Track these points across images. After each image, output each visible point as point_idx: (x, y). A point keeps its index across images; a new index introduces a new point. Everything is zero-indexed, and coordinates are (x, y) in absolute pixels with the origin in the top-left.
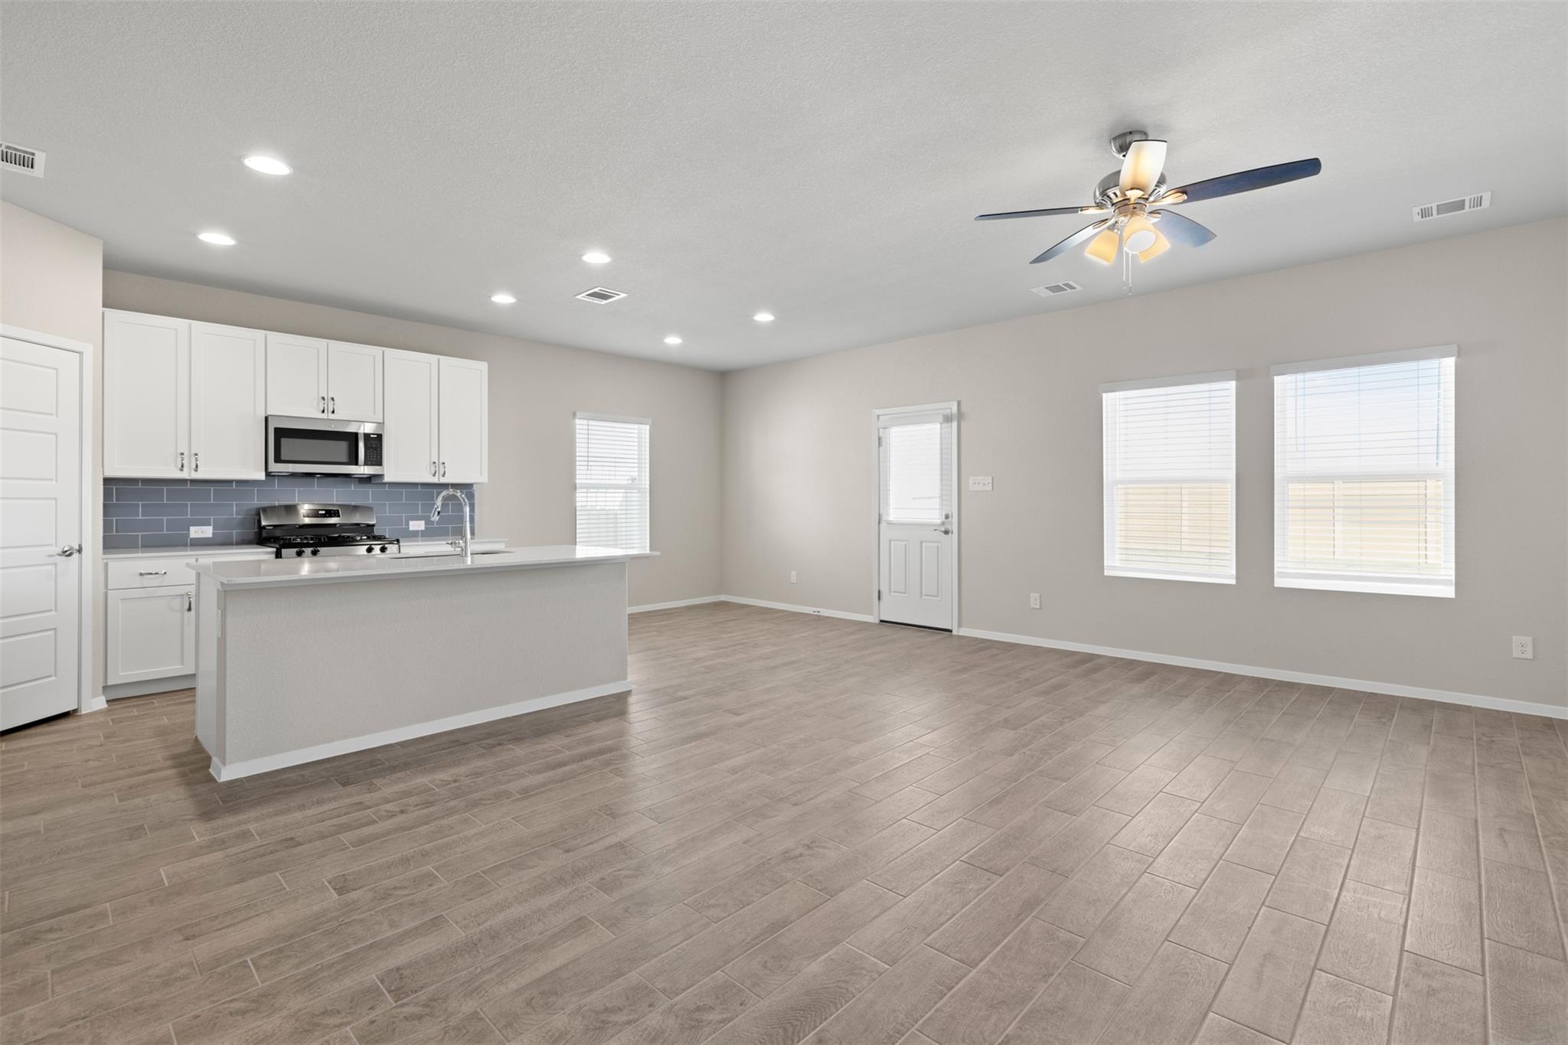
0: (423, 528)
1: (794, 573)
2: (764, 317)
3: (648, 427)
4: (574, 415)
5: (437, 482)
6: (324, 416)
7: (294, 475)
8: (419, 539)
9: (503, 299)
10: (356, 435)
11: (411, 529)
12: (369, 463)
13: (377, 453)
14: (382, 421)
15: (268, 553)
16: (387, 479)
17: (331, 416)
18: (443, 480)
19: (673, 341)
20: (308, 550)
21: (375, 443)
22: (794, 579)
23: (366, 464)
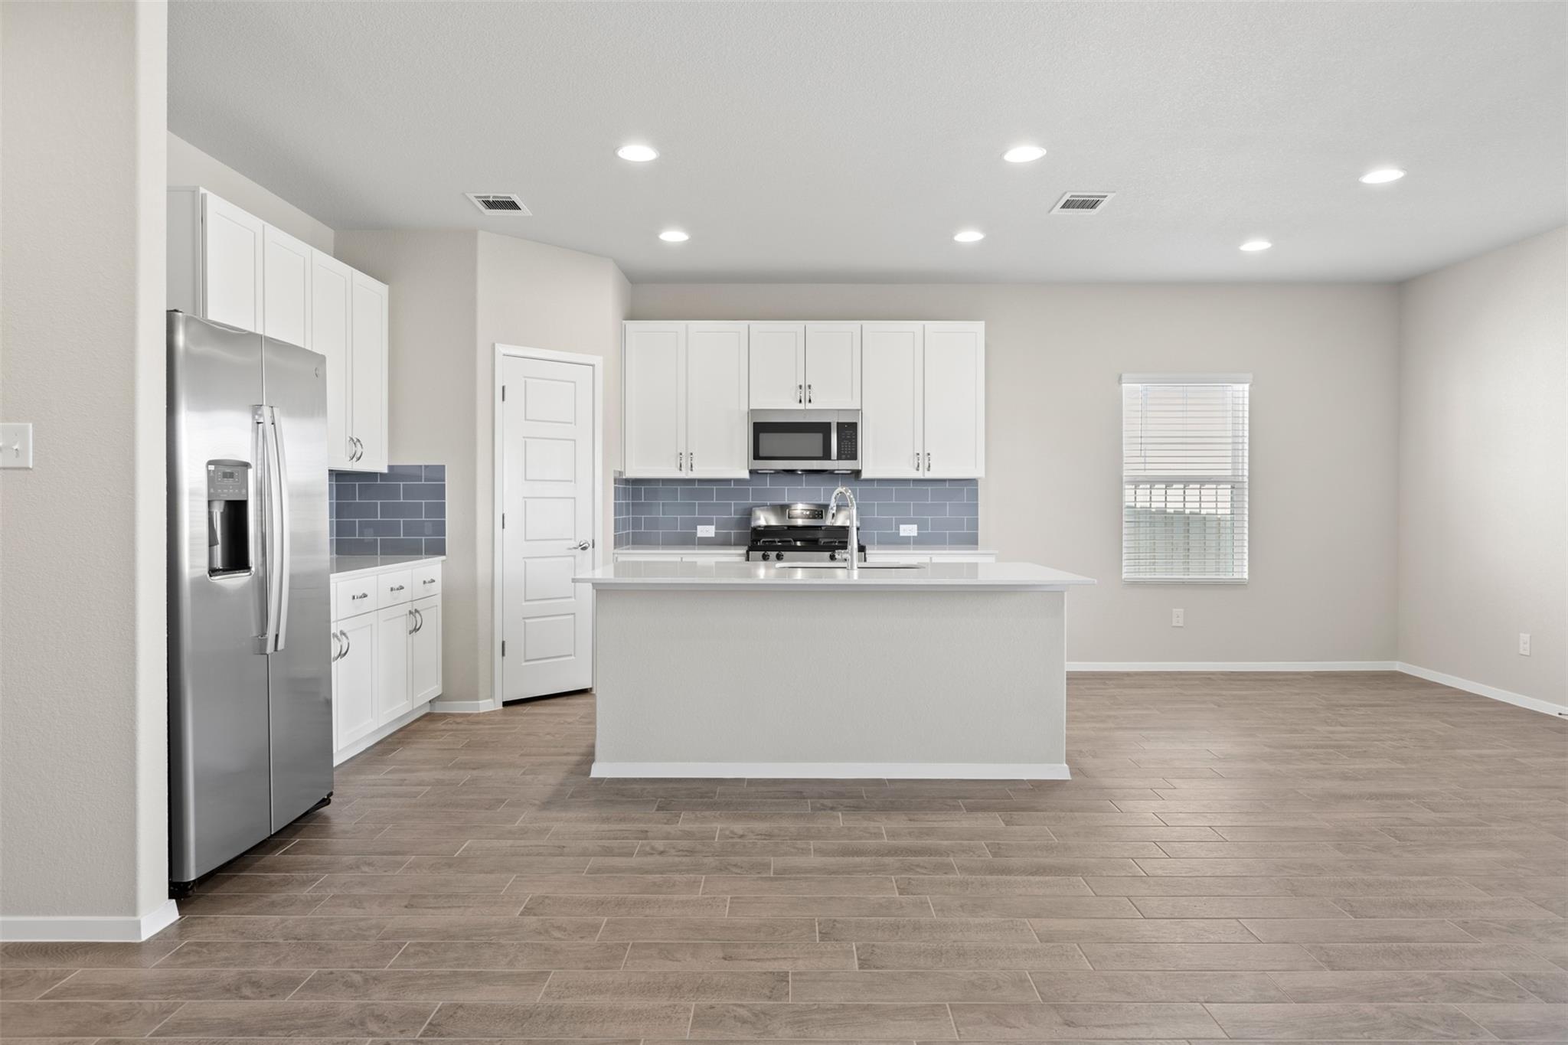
0: (916, 535)
1: (1525, 637)
2: (1383, 175)
3: (1247, 387)
4: (1120, 380)
5: (922, 477)
6: (801, 406)
7: (778, 472)
8: (912, 546)
9: (969, 236)
10: (829, 425)
11: (902, 534)
12: (844, 456)
13: (851, 445)
14: (860, 408)
15: (740, 555)
16: (865, 475)
17: (809, 406)
18: (929, 475)
19: (1256, 246)
20: (773, 554)
21: (849, 432)
22: (1524, 648)
23: (839, 458)
